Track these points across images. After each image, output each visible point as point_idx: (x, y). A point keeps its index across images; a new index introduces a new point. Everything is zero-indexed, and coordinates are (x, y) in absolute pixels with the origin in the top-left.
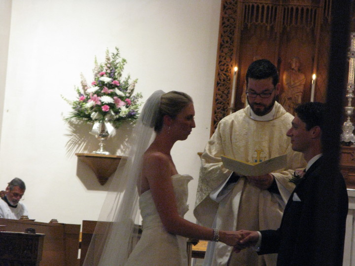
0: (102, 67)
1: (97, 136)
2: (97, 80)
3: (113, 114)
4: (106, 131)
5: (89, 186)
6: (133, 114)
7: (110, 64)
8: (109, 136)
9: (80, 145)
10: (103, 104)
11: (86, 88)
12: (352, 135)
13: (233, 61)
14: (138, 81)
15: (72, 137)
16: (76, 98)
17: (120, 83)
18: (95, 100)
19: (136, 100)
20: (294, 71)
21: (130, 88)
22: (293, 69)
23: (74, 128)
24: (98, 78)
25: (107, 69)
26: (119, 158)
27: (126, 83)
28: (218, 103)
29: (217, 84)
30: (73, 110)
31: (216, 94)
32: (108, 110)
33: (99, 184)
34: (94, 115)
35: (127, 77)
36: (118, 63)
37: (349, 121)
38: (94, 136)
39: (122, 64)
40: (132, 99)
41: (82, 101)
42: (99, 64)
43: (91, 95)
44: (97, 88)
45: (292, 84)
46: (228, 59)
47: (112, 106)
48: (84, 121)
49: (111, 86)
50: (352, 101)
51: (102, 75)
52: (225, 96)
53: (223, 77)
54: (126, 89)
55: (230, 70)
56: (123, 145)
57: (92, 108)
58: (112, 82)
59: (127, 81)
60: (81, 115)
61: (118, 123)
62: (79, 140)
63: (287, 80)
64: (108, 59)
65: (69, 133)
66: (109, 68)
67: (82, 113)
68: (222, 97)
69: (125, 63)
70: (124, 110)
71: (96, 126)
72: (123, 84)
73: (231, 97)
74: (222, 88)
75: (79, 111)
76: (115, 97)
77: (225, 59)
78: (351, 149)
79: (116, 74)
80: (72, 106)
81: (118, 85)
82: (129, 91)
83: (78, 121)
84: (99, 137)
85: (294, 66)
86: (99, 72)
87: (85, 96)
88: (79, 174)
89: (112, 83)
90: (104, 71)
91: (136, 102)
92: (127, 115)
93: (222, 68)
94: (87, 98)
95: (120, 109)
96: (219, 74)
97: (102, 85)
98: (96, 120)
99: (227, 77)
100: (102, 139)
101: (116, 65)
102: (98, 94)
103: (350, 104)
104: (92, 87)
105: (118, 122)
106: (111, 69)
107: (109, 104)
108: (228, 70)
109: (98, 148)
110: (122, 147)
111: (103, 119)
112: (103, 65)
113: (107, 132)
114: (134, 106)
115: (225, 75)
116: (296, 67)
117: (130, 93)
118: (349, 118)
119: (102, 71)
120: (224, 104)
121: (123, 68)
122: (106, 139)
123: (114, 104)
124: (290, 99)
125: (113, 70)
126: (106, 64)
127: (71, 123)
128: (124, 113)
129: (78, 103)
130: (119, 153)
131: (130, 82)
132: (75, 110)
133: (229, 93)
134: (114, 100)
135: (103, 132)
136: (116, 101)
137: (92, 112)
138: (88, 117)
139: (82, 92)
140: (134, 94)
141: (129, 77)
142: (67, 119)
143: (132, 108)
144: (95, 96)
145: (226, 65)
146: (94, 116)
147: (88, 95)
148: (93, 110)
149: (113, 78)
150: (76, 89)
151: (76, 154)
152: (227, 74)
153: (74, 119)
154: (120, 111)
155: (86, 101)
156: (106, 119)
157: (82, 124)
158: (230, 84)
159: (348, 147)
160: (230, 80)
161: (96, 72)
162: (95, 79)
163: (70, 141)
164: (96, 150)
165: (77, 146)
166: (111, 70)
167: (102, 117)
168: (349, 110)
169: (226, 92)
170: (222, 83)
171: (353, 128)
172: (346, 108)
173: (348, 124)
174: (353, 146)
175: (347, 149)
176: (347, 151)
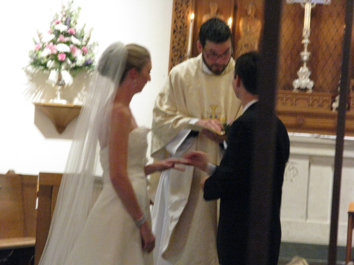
0: (57, 15)
1: (53, 85)
2: (52, 27)
3: (69, 62)
4: (62, 80)
5: (47, 135)
6: (89, 62)
7: (66, 12)
8: (66, 85)
9: (36, 94)
10: (59, 53)
11: (41, 36)
12: (308, 81)
13: (190, 8)
14: (94, 29)
15: (29, 85)
16: (33, 48)
17: (75, 31)
18: (51, 48)
19: (92, 48)
20: (250, 18)
21: (86, 36)
22: (249, 16)
23: (31, 76)
24: (54, 26)
25: (63, 16)
26: (78, 108)
27: (82, 31)
28: (174, 51)
29: (174, 31)
30: (30, 59)
31: (173, 42)
32: (64, 59)
33: (57, 133)
34: (50, 64)
35: (83, 26)
38: (51, 86)
39: (77, 12)
40: (89, 48)
41: (38, 49)
42: (54, 12)
43: (47, 43)
44: (53, 36)
45: (248, 30)
46: (184, 6)
47: (68, 55)
48: (41, 69)
49: (66, 34)
50: (308, 47)
51: (58, 23)
52: (181, 44)
53: (179, 24)
54: (83, 37)
55: (187, 17)
56: (81, 93)
57: (48, 57)
58: (69, 29)
59: (83, 29)
60: (38, 63)
61: (74, 72)
62: (37, 88)
64: (64, 7)
66: (65, 16)
67: (38, 61)
68: (178, 44)
69: (80, 11)
70: (80, 59)
71: (53, 76)
72: (79, 32)
73: (188, 44)
74: (178, 36)
75: (35, 59)
76: (72, 46)
77: (181, 6)
78: (307, 95)
79: (72, 22)
80: (28, 55)
81: (74, 33)
83: (35, 69)
84: (55, 86)
85: (250, 12)
86: (54, 21)
87: (41, 46)
88: (37, 123)
89: (69, 31)
90: (59, 19)
91: (92, 50)
92: (83, 64)
93: (179, 15)
95: (76, 57)
96: (175, 22)
97: (58, 33)
98: (52, 68)
99: (184, 24)
100: (59, 88)
101: (72, 12)
102: (54, 42)
103: (306, 49)
104: (48, 35)
105: (75, 70)
106: (67, 16)
107: (66, 53)
108: (184, 18)
109: (56, 96)
110: (79, 95)
111: (60, 68)
112: (59, 13)
113: (64, 81)
114: (91, 55)
115: (182, 22)
116: (252, 12)
117: (87, 42)
118: (305, 65)
119: (57, 18)
120: (181, 51)
121: (79, 16)
122: (63, 88)
123: (70, 53)
124: (246, 46)
125: (68, 18)
127: (27, 73)
128: (80, 62)
129: (34, 51)
130: (76, 102)
131: (86, 31)
132: (32, 59)
133: (185, 41)
134: (70, 48)
135: (60, 81)
136: (72, 49)
137: (48, 60)
138: (45, 65)
139: (38, 40)
140: (90, 43)
141: (85, 25)
142: (23, 68)
143: (88, 56)
144: (51, 44)
145: (182, 11)
147: (44, 43)
148: (50, 58)
149: (68, 26)
150: (32, 37)
151: (33, 103)
152: (184, 21)
153: (31, 69)
154: (76, 59)
155: (42, 49)
156: (63, 68)
157: (39, 72)
158: (187, 31)
159: (304, 93)
160: (186, 27)
161: (52, 20)
163: (27, 89)
164: (53, 99)
165: (34, 94)
167: (58, 66)
168: (305, 55)
169: (183, 39)
170: (178, 30)
171: (309, 74)
172: (302, 54)
173: (304, 70)
174: (310, 92)
175: (303, 95)
176: (303, 97)
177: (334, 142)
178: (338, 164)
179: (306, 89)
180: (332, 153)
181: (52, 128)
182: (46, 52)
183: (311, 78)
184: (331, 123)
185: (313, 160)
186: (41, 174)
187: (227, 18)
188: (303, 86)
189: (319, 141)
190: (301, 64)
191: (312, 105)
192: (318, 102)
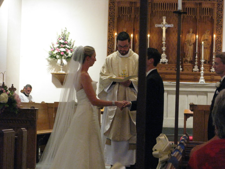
1: (59, 65)
3: (65, 55)
5: (57, 86)
7: (63, 35)
8: (64, 65)
9: (52, 69)
10: (61, 52)
11: (54, 45)
13: (115, 31)
14: (75, 41)
15: (49, 66)
16: (50, 50)
18: (58, 50)
21: (72, 44)
23: (50, 62)
24: (59, 41)
28: (109, 49)
30: (49, 55)
31: (108, 45)
32: (63, 54)
33: (61, 85)
34: (58, 56)
36: (66, 34)
37: (164, 53)
38: (58, 65)
40: (73, 49)
41: (52, 51)
44: (58, 45)
46: (112, 30)
47: (65, 52)
49: (64, 44)
51: (60, 39)
52: (112, 46)
53: (111, 37)
54: (71, 45)
57: (57, 53)
58: (65, 42)
62: (52, 67)
64: (62, 33)
65: (48, 64)
66: (63, 36)
67: (52, 56)
68: (111, 46)
69: (69, 34)
70: (70, 54)
71: (59, 61)
72: (69, 43)
73: (114, 46)
74: (110, 42)
76: (66, 49)
79: (66, 39)
80: (48, 53)
81: (67, 43)
82: (72, 46)
83: (51, 59)
88: (53, 81)
90: (61, 38)
92: (71, 56)
95: (68, 53)
96: (109, 37)
97: (60, 43)
98: (58, 58)
99: (113, 37)
100: (62, 66)
102: (59, 47)
103: (164, 46)
104: (56, 44)
105: (68, 59)
107: (64, 52)
108: (113, 35)
109: (60, 70)
111: (62, 58)
112: (60, 35)
117: (72, 47)
118: (164, 52)
120: (112, 49)
125: (64, 37)
127: (48, 60)
131: (72, 42)
133: (114, 44)
135: (62, 64)
136: (66, 50)
138: (55, 57)
139: (52, 47)
140: (74, 47)
141: (71, 40)
142: (46, 59)
144: (58, 48)
145: (112, 33)
147: (55, 48)
150: (50, 46)
151: (51, 73)
153: (49, 59)
155: (54, 51)
156: (63, 58)
157: (53, 60)
158: (114, 40)
161: (58, 38)
162: (57, 41)
163: (48, 68)
164: (59, 71)
165: (51, 70)
168: (164, 49)
169: (112, 44)
170: (110, 40)
171: (166, 56)
172: (163, 48)
173: (164, 55)
174: (166, 64)
175: (164, 65)
176: (164, 66)
177: (175, 84)
178: (177, 93)
179: (165, 63)
180: (175, 89)
181: (60, 84)
182: (56, 52)
183: (167, 58)
184: (175, 77)
185: (169, 92)
186: (55, 102)
187: (130, 34)
188: (163, 62)
189: (171, 84)
190: (162, 52)
191: (168, 69)
192: (170, 68)
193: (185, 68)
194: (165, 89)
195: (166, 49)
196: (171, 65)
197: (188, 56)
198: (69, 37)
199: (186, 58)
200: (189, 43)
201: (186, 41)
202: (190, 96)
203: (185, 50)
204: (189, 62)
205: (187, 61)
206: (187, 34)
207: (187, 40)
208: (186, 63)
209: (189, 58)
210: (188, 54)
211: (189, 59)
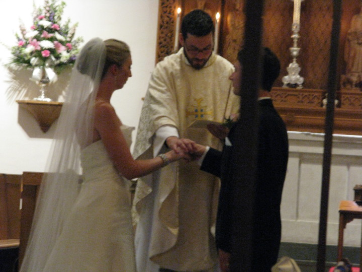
0: (40, 10)
1: (37, 82)
2: (36, 23)
3: (53, 59)
4: (46, 76)
5: (31, 134)
6: (73, 59)
7: (49, 7)
8: (50, 83)
9: (20, 91)
10: (42, 49)
11: (25, 32)
12: (298, 76)
13: (177, 3)
14: (79, 25)
15: (12, 83)
16: (15, 43)
17: (59, 27)
18: (34, 45)
19: (77, 45)
20: (238, 12)
21: (70, 32)
22: (237, 10)
23: (14, 74)
24: (37, 22)
25: (46, 12)
26: (60, 105)
27: (67, 27)
28: (161, 47)
29: (161, 27)
30: (12, 56)
31: (159, 38)
32: (48, 55)
33: (41, 132)
35: (67, 21)
36: (57, 6)
37: (294, 62)
38: (34, 83)
39: (61, 7)
40: (73, 44)
41: (21, 46)
42: (37, 8)
43: (30, 40)
44: (36, 33)
45: (236, 25)
47: (52, 51)
48: (24, 67)
49: (50, 30)
50: (297, 42)
51: (41, 19)
52: (168, 40)
53: (166, 19)
54: (67, 33)
55: (173, 12)
57: (32, 53)
58: (52, 25)
59: (67, 25)
60: (21, 60)
61: (58, 69)
62: (20, 87)
63: (231, 21)
64: (47, 2)
65: (9, 79)
66: (48, 11)
67: (21, 58)
68: (165, 40)
69: (64, 6)
70: (65, 56)
71: (37, 72)
72: (64, 27)
73: (174, 39)
74: (165, 31)
75: (18, 57)
76: (56, 42)
77: (168, 1)
78: (297, 91)
79: (56, 18)
80: (11, 51)
81: (58, 29)
82: (69, 35)
83: (18, 67)
84: (39, 84)
85: (238, 7)
86: (38, 16)
87: (24, 41)
88: (21, 121)
89: (53, 27)
90: (43, 15)
91: (76, 47)
92: (68, 60)
94: (26, 43)
95: (60, 54)
96: (162, 17)
97: (41, 29)
98: (36, 65)
99: (170, 19)
100: (44, 85)
101: (56, 8)
102: (38, 38)
103: (295, 45)
104: (31, 31)
105: (59, 67)
106: (50, 12)
107: (50, 50)
108: (171, 12)
109: (39, 94)
110: (64, 93)
111: (44, 65)
112: (42, 8)
113: (48, 78)
114: (76, 51)
115: (168, 17)
116: (240, 7)
117: (71, 38)
118: (295, 60)
119: (41, 14)
120: (167, 47)
121: (63, 11)
122: (47, 86)
123: (55, 49)
124: (235, 41)
125: (52, 14)
126: (45, 8)
127: (11, 70)
128: (65, 59)
129: (17, 48)
130: (61, 100)
131: (71, 26)
132: (15, 56)
133: (173, 36)
134: (54, 44)
135: (44, 79)
136: (56, 46)
137: (32, 57)
138: (28, 62)
139: (21, 36)
140: (75, 38)
141: (69, 21)
142: (6, 65)
143: (73, 52)
144: (35, 40)
146: (34, 61)
147: (27, 40)
148: (33, 55)
149: (52, 22)
150: (15, 34)
151: (16, 101)
152: (170, 16)
153: (13, 66)
154: (60, 56)
155: (25, 46)
156: (47, 65)
157: (23, 69)
158: (174, 26)
159: (294, 89)
160: (173, 22)
161: (35, 15)
162: (34, 23)
163: (10, 87)
164: (37, 96)
165: (17, 92)
166: (51, 14)
167: (42, 63)
168: (295, 50)
169: (169, 35)
170: (165, 25)
171: (299, 69)
172: (292, 49)
173: (294, 65)
174: (300, 88)
175: (293, 91)
176: (293, 93)
177: (322, 139)
178: (327, 161)
179: (296, 85)
180: (320, 150)
181: (37, 127)
182: (29, 49)
183: (301, 74)
184: (321, 120)
185: (303, 158)
186: (25, 173)
187: (214, 13)
188: (293, 83)
189: (310, 138)
190: (290, 59)
191: (302, 102)
192: (308, 98)
193: (345, 100)
194: (292, 148)
195: (300, 52)
196: (310, 92)
197: (354, 70)
198: (64, 13)
199: (349, 75)
200: (358, 39)
201: (350, 34)
202: (354, 169)
203: (346, 56)
204: (356, 86)
205: (349, 82)
206: (355, 17)
207: (352, 29)
208: (348, 86)
209: (357, 74)
210: (353, 66)
211: (354, 79)
